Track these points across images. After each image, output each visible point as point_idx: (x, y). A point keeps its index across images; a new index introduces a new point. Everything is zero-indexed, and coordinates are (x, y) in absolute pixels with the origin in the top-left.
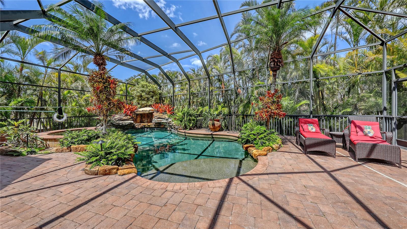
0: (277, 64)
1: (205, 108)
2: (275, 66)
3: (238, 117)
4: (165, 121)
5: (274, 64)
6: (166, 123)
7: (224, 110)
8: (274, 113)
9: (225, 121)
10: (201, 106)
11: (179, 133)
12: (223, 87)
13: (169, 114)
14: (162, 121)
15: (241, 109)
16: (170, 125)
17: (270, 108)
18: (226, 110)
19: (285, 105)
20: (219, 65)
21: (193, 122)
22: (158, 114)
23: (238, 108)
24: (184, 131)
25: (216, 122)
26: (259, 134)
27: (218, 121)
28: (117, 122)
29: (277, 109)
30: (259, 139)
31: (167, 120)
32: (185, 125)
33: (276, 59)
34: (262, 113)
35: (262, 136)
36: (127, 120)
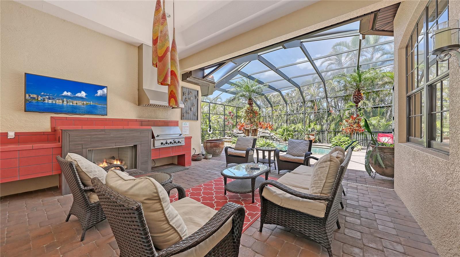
0: (358, 99)
1: (297, 125)
2: (356, 100)
3: (330, 133)
4: (268, 135)
5: (356, 99)
6: (269, 136)
7: (316, 127)
8: (355, 130)
9: (318, 136)
10: (294, 123)
11: (280, 143)
12: (316, 107)
13: (270, 130)
14: (266, 135)
15: (333, 126)
16: (272, 138)
17: (353, 126)
18: (318, 127)
19: (374, 123)
20: (312, 89)
21: (291, 136)
22: (262, 130)
23: (330, 126)
24: (285, 142)
25: (311, 136)
26: (344, 142)
27: (313, 135)
28: (237, 135)
29: (358, 127)
30: (344, 145)
31: (270, 134)
32: (285, 138)
33: (357, 96)
34: (347, 129)
35: (346, 143)
36: (241, 134)
